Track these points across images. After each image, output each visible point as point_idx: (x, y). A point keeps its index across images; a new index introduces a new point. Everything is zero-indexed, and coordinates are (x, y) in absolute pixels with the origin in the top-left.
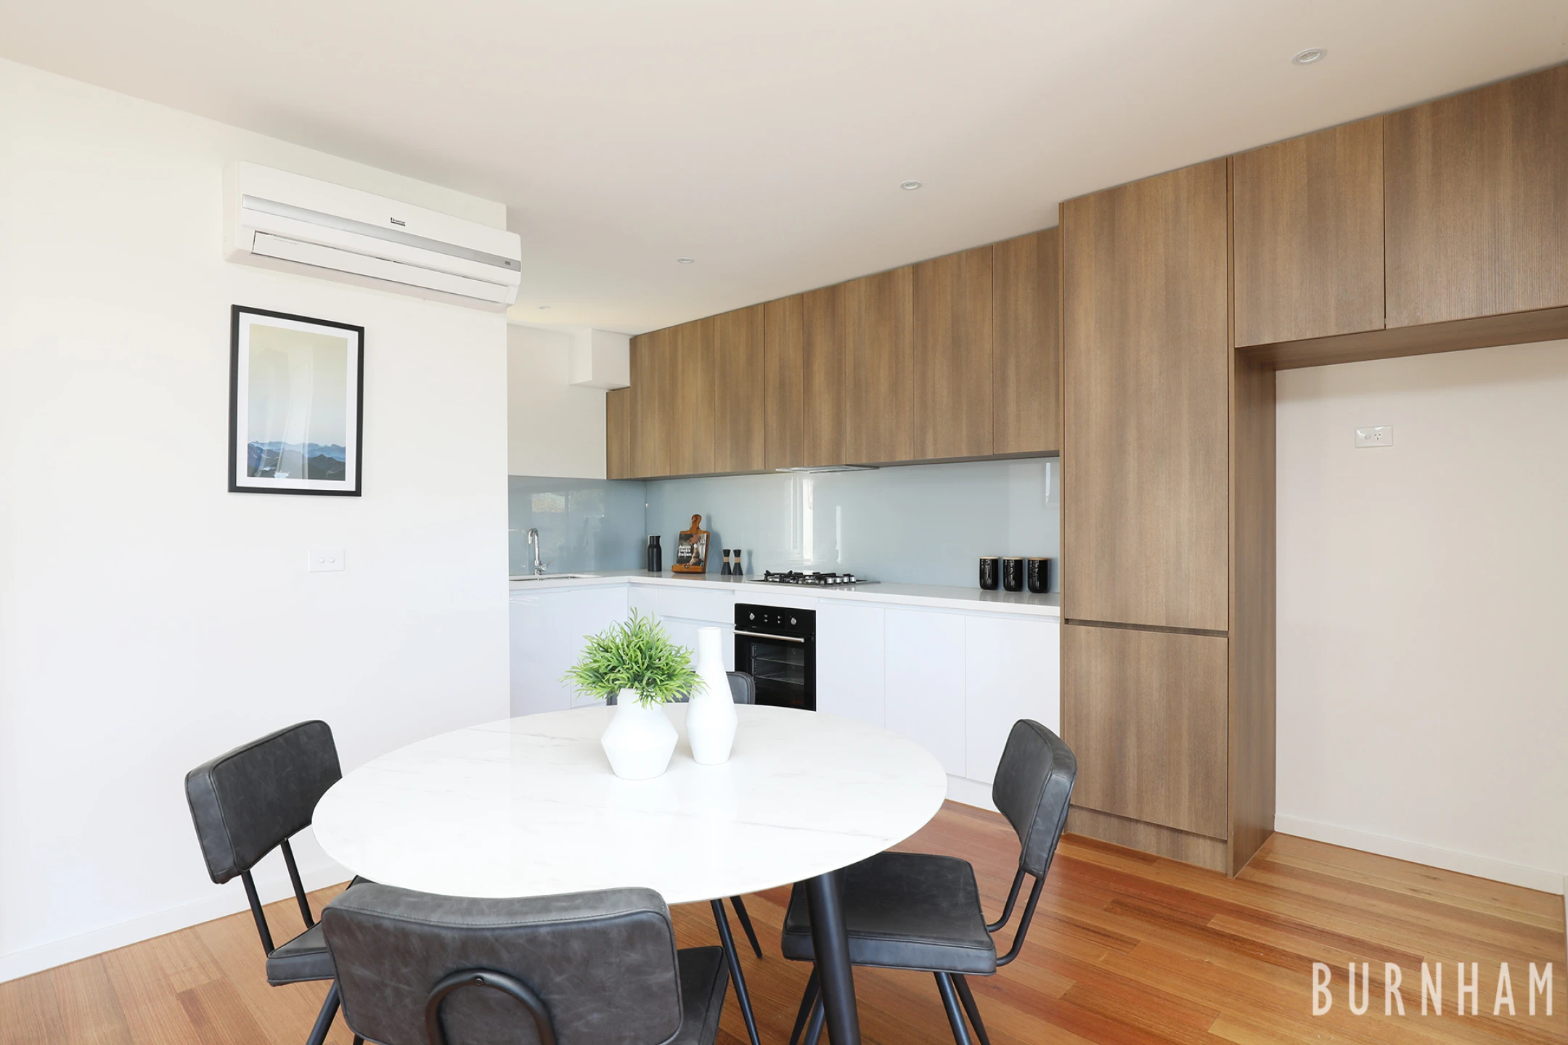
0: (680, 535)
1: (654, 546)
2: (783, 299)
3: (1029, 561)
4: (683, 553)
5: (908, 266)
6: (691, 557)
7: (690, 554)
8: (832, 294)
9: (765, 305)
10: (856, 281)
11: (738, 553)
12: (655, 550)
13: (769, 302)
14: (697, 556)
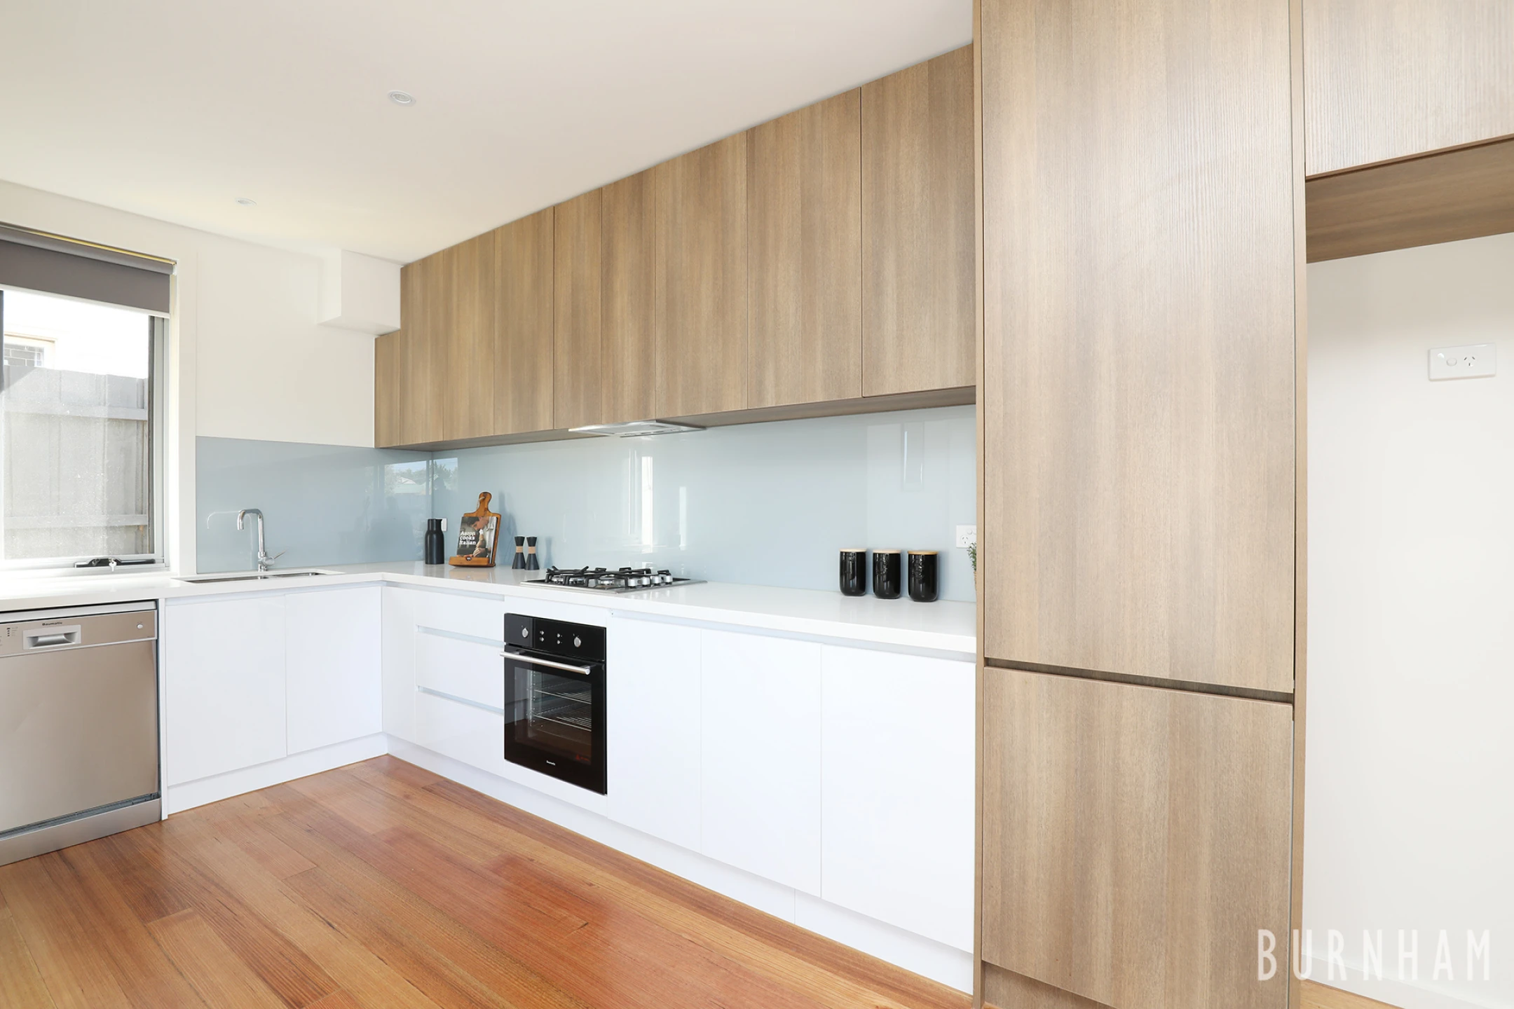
0: (463, 518)
1: (435, 534)
2: (577, 198)
3: (910, 556)
4: (465, 540)
5: (740, 133)
6: (475, 546)
7: (474, 543)
8: (639, 183)
9: (555, 209)
10: (670, 163)
11: (532, 542)
12: (435, 536)
13: (559, 205)
14: (483, 545)
